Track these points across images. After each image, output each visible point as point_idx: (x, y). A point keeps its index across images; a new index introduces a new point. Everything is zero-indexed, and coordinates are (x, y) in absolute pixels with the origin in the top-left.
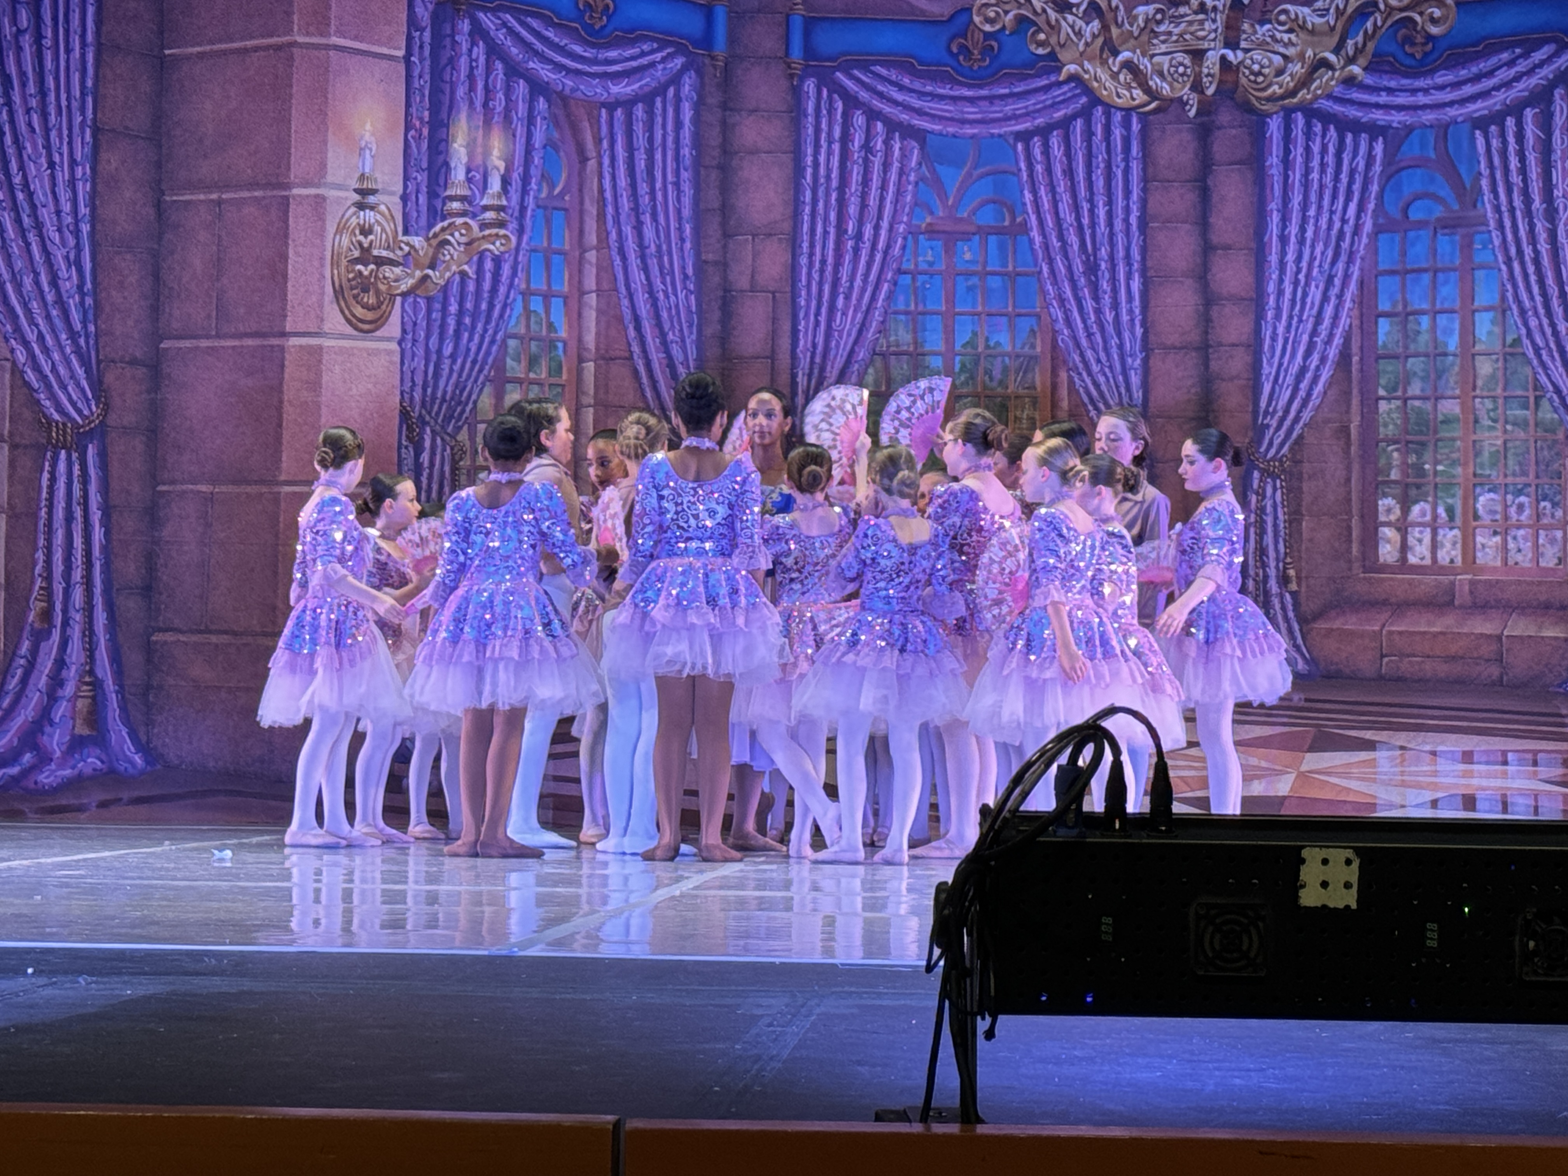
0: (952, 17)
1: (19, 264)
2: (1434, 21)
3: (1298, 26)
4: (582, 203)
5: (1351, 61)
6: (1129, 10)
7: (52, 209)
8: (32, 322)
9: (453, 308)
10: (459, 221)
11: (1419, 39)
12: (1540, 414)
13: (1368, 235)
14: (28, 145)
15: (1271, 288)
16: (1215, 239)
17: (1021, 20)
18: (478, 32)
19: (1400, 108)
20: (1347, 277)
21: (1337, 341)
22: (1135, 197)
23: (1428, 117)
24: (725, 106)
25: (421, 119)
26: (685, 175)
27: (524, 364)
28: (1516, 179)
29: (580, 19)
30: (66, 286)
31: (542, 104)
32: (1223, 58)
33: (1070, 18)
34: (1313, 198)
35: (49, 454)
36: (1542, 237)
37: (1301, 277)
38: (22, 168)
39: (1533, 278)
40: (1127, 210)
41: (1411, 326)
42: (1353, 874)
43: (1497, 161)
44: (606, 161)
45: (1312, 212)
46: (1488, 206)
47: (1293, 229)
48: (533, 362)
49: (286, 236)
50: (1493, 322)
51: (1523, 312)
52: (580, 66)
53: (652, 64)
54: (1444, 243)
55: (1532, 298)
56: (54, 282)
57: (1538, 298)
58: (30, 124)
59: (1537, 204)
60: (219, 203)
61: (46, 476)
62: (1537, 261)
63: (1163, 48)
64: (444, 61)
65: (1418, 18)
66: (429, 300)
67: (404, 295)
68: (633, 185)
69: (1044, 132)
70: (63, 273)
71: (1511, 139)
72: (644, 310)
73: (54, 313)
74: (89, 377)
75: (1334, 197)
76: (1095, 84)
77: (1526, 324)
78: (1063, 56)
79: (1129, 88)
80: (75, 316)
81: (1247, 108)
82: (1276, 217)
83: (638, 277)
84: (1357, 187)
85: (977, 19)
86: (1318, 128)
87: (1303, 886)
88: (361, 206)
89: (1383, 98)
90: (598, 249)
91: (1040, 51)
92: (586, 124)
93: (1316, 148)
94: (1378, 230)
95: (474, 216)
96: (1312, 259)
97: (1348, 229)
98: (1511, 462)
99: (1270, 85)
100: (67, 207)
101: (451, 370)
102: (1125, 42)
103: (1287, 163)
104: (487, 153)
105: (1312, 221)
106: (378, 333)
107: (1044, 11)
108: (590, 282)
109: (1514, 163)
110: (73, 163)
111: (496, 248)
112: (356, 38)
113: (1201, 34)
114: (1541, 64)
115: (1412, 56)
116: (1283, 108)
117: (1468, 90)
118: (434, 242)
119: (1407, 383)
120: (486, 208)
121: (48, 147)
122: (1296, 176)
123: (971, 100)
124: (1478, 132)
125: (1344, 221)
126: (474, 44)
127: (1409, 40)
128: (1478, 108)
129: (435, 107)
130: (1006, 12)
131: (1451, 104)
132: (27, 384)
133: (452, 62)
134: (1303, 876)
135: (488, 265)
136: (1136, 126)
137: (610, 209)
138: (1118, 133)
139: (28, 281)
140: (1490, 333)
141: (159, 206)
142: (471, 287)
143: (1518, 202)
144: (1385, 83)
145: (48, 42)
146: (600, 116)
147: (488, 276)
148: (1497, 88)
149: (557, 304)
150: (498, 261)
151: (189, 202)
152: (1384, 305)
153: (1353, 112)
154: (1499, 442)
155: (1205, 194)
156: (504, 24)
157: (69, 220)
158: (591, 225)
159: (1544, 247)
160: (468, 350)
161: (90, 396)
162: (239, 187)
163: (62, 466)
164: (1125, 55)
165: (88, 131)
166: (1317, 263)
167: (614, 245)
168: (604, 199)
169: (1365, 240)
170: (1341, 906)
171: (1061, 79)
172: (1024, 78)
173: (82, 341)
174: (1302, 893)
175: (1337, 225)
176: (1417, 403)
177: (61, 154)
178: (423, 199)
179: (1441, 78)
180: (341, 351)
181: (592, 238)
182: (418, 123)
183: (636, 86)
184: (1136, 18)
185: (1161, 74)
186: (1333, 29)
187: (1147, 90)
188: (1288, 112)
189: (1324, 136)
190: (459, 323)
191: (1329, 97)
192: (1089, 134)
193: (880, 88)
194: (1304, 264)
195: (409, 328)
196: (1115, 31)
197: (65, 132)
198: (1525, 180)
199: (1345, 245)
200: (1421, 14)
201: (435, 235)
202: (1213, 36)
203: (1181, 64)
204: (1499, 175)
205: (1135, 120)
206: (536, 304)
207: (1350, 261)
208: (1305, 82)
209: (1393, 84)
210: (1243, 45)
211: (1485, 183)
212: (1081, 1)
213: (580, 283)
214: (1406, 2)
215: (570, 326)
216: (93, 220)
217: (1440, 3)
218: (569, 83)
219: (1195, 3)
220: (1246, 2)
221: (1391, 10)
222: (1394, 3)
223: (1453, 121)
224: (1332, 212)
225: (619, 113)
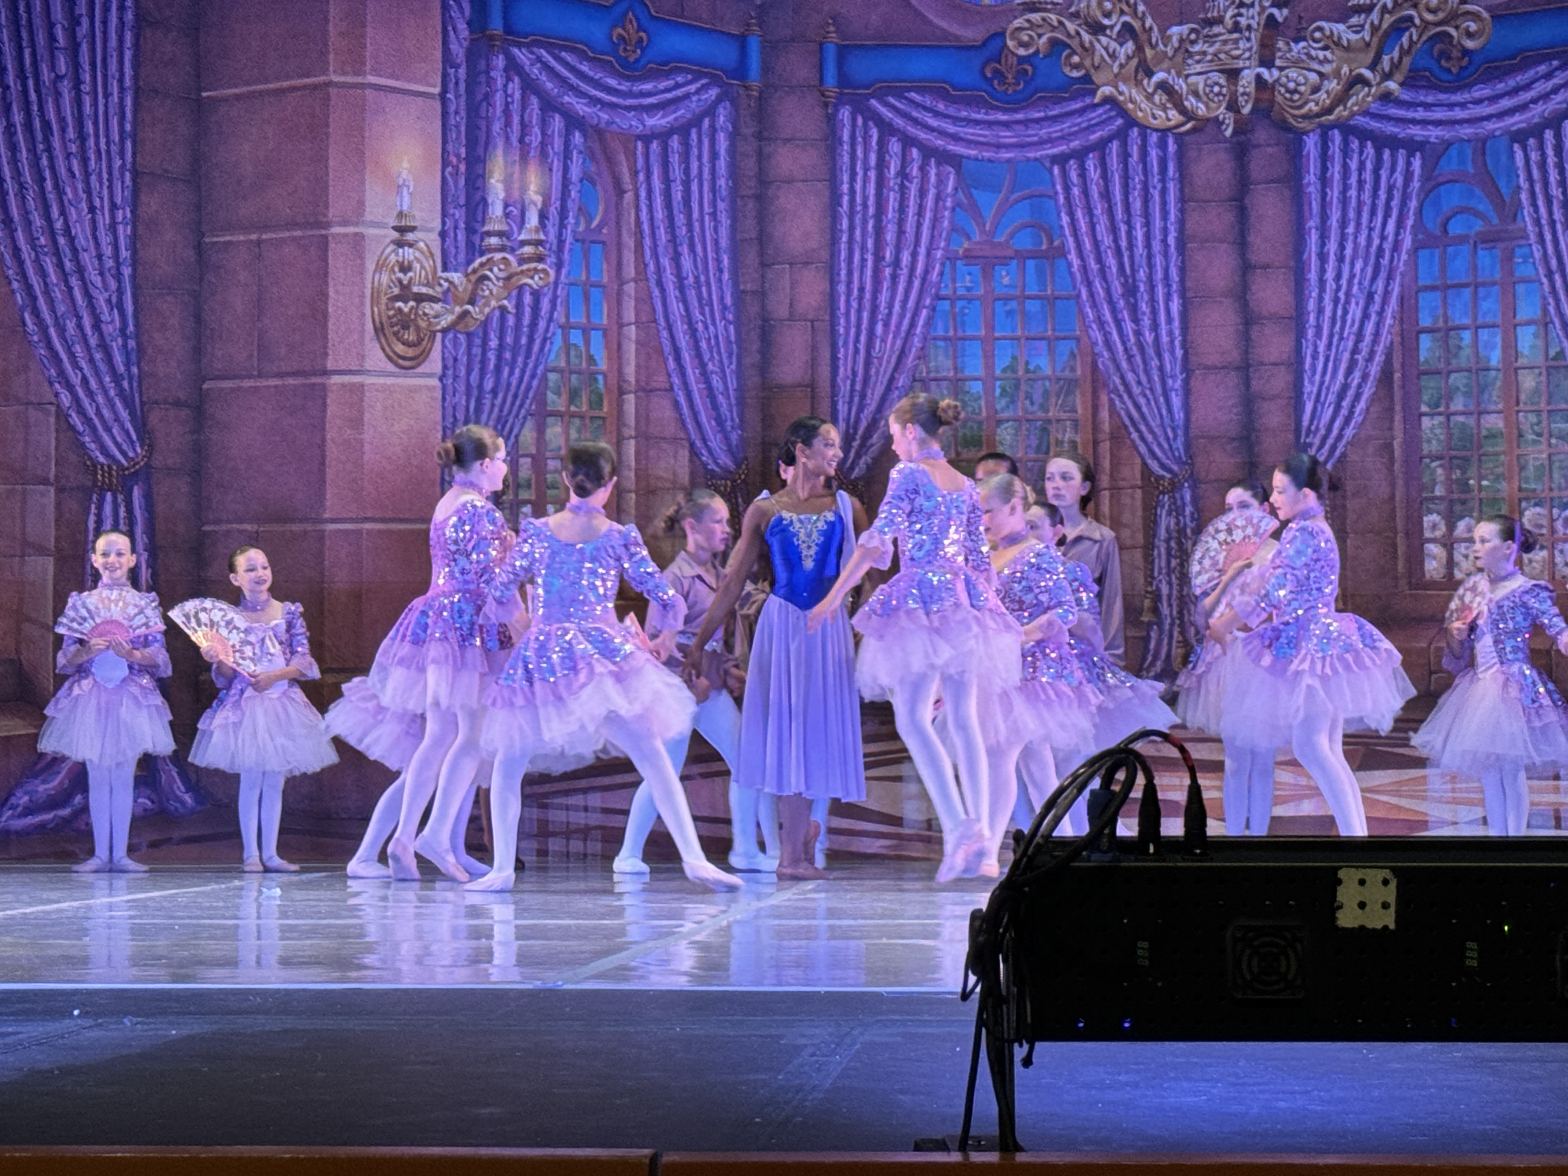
0: (986, 42)
1: (62, 308)
2: (1470, 35)
3: (1333, 43)
4: (619, 235)
5: (1387, 76)
6: (1163, 31)
7: (93, 252)
8: (76, 366)
9: (494, 343)
10: (498, 256)
11: (1455, 53)
13: (1408, 252)
14: (68, 190)
15: (1311, 305)
16: (1253, 258)
17: (1055, 44)
18: (512, 66)
19: (1438, 123)
20: (1387, 293)
21: (1379, 358)
22: (1172, 217)
23: (1466, 131)
24: (759, 136)
25: (458, 156)
26: (721, 205)
27: (565, 397)
28: (1556, 191)
29: (614, 53)
30: (108, 329)
31: (577, 138)
32: (1259, 77)
33: (1104, 40)
34: (1352, 214)
35: (95, 497)
37: (1341, 294)
38: (63, 213)
40: (1165, 231)
41: (1452, 342)
42: (1390, 894)
43: (1536, 173)
44: (643, 194)
45: (1350, 230)
46: (1527, 219)
47: (1332, 246)
48: (573, 395)
49: (326, 274)
50: (1536, 336)
51: (1565, 325)
52: (614, 99)
53: (687, 96)
54: (1485, 258)
56: (97, 325)
58: (70, 170)
60: (259, 243)
61: (92, 519)
63: (1198, 68)
64: (479, 97)
65: (1454, 32)
66: (469, 335)
67: (444, 331)
68: (671, 218)
69: (1080, 155)
70: (105, 317)
71: (1550, 152)
72: (683, 341)
73: (98, 356)
74: (133, 421)
75: (1373, 213)
76: (1130, 106)
78: (1097, 78)
79: (1164, 109)
80: (118, 359)
81: (1284, 127)
82: (1314, 235)
83: (676, 308)
84: (1395, 203)
85: (1010, 43)
86: (1355, 145)
87: (1340, 907)
88: (400, 244)
89: (1420, 114)
90: (635, 281)
91: (1075, 74)
92: (622, 158)
93: (1354, 165)
94: (1417, 247)
95: (512, 250)
96: (1352, 276)
97: (1387, 246)
98: (1556, 475)
99: (1306, 103)
100: (108, 251)
101: (493, 405)
102: (1160, 62)
103: (1324, 181)
104: (524, 189)
105: (1351, 238)
106: (419, 370)
107: (1078, 33)
108: (629, 315)
109: (1553, 175)
110: (114, 207)
111: (535, 282)
112: (392, 76)
113: (1236, 53)
115: (1449, 71)
116: (1321, 126)
117: (1506, 103)
118: (473, 278)
119: (1450, 398)
120: (523, 243)
121: (88, 191)
122: (1334, 193)
123: (1006, 125)
124: (1516, 147)
125: (1383, 238)
126: (509, 79)
127: (1445, 55)
128: (1517, 121)
129: (472, 143)
130: (1040, 36)
131: (1488, 118)
132: (72, 428)
133: (488, 98)
134: (1339, 898)
135: (528, 299)
136: (1172, 147)
137: (647, 242)
138: (1154, 154)
139: (71, 325)
140: (1532, 347)
141: (199, 248)
142: (511, 321)
143: (1558, 214)
144: (1422, 98)
145: (86, 88)
146: (636, 148)
147: (527, 310)
148: (1534, 101)
149: (596, 337)
150: (536, 295)
151: (229, 243)
152: (1425, 321)
153: (1390, 129)
154: (1544, 456)
155: (1242, 213)
156: (539, 59)
157: (110, 263)
158: (629, 257)
160: (509, 385)
161: (134, 437)
162: (276, 228)
163: (108, 509)
164: (1160, 76)
165: (128, 174)
166: (1356, 281)
167: (652, 277)
168: (641, 233)
169: (1404, 257)
170: (1379, 926)
171: (1097, 100)
172: (1058, 101)
173: (125, 384)
174: (1340, 914)
175: (1376, 242)
176: (1461, 419)
177: (101, 199)
178: (461, 236)
179: (1479, 92)
180: (384, 388)
181: (630, 271)
182: (454, 160)
183: (671, 118)
184: (1170, 38)
185: (1196, 94)
186: (1368, 45)
187: (1183, 111)
188: (1325, 131)
189: (1361, 153)
190: (499, 358)
191: (1366, 113)
192: (1125, 156)
193: (915, 114)
194: (1344, 282)
195: (450, 363)
196: (1149, 53)
197: (105, 176)
199: (1385, 261)
200: (1457, 28)
201: (475, 271)
202: (1247, 55)
203: (1217, 84)
204: (1538, 188)
205: (1171, 141)
206: (576, 337)
207: (1390, 278)
208: (1341, 99)
209: (1430, 99)
210: (1278, 62)
211: (1524, 197)
212: (1115, 22)
213: (619, 315)
214: (1441, 15)
215: (610, 359)
216: (135, 263)
217: (1476, 16)
218: (605, 116)
219: (1229, 22)
220: (1280, 20)
221: (1426, 24)
222: (1429, 17)
223: (1492, 136)
224: (1371, 229)
225: (655, 146)
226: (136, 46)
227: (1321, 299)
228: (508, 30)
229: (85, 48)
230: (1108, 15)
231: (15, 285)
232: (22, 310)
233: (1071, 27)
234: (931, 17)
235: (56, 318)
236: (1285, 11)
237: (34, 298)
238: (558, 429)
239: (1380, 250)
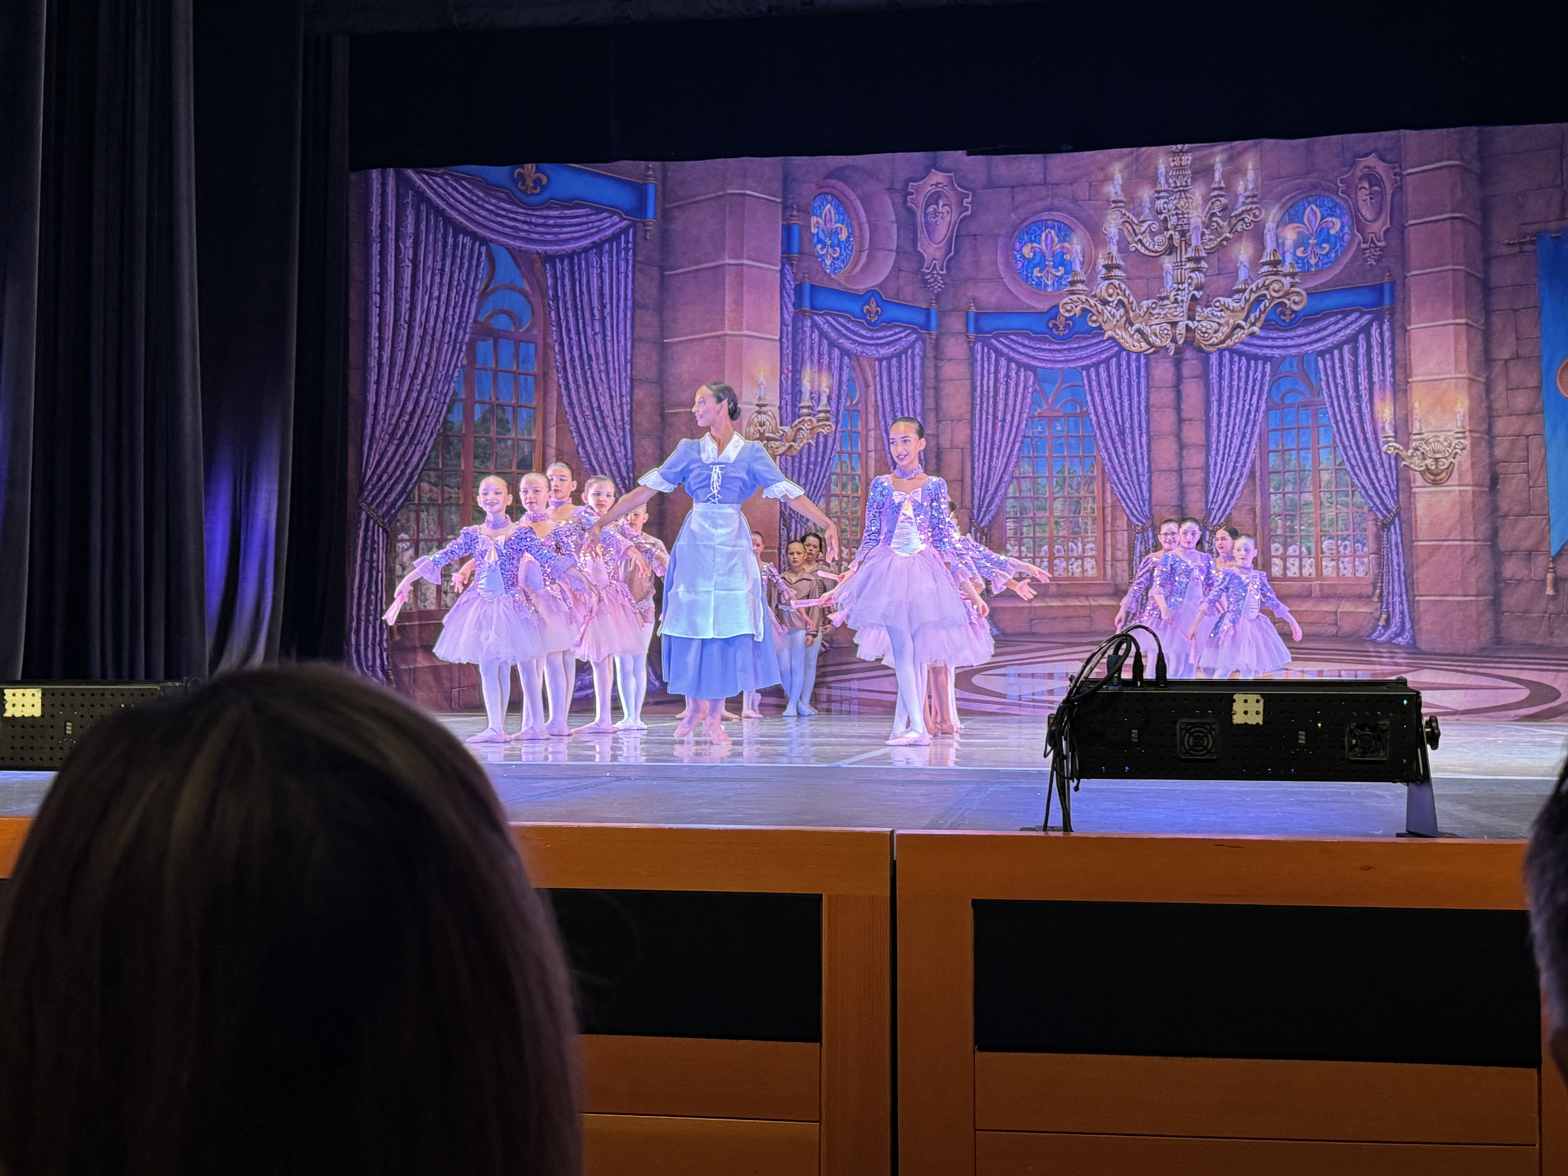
0: (1049, 310)
1: (596, 445)
2: (1295, 303)
3: (1225, 308)
4: (867, 407)
5: (1253, 324)
6: (1138, 303)
7: (612, 418)
9: (805, 461)
10: (807, 418)
11: (1288, 312)
12: (1355, 500)
13: (1263, 412)
14: (600, 388)
15: (1214, 439)
16: (1185, 415)
17: (1084, 310)
18: (815, 325)
19: (1279, 347)
20: (1252, 433)
21: (1248, 465)
22: (1143, 396)
23: (1293, 351)
24: (936, 358)
25: (788, 369)
26: (917, 392)
28: (1340, 381)
29: (864, 318)
30: (619, 455)
31: (846, 360)
32: (1187, 325)
33: (1109, 308)
34: (1234, 394)
36: (1354, 409)
37: (1229, 434)
38: (597, 399)
39: (1350, 431)
40: (1139, 402)
41: (1287, 457)
42: (1260, 707)
43: (1329, 372)
44: (878, 387)
45: (1234, 401)
46: (1325, 395)
47: (1224, 410)
48: (844, 486)
50: (1329, 453)
51: (1344, 448)
52: (865, 341)
53: (901, 338)
54: (1303, 415)
55: (1349, 440)
56: (613, 454)
57: (1353, 441)
58: (601, 378)
59: (1351, 393)
62: (1351, 422)
63: (1157, 321)
64: (799, 340)
65: (1287, 302)
66: (793, 457)
67: (780, 455)
68: (892, 398)
69: (1096, 365)
70: (618, 449)
71: (1337, 361)
73: (614, 468)
75: (1245, 393)
76: (1122, 341)
77: (1346, 454)
78: (1105, 327)
79: (1139, 342)
80: (624, 470)
81: (1200, 350)
82: (1215, 404)
84: (1257, 387)
85: (1062, 311)
86: (1236, 359)
87: (1235, 714)
88: (759, 413)
89: (1270, 343)
90: (875, 430)
91: (1094, 325)
92: (868, 369)
93: (1236, 369)
94: (1268, 409)
95: (814, 415)
96: (1235, 424)
97: (1253, 409)
98: (1340, 523)
99: (1211, 338)
100: (618, 417)
102: (1137, 319)
103: (1220, 377)
104: (820, 385)
105: (1234, 405)
107: (1096, 305)
108: (871, 446)
109: (1339, 373)
110: (621, 396)
111: (825, 431)
112: (755, 331)
113: (1175, 314)
114: (1352, 323)
115: (1284, 321)
116: (1219, 349)
117: (1314, 337)
118: (795, 429)
119: (1285, 485)
120: (820, 412)
121: (609, 388)
122: (1225, 383)
123: (1059, 351)
124: (1319, 358)
125: (1250, 405)
126: (813, 332)
127: (1283, 313)
128: (1319, 346)
129: (794, 364)
130: (1076, 307)
131: (1305, 344)
133: (802, 341)
134: (1234, 709)
135: (821, 439)
136: (1143, 361)
137: (880, 410)
138: (1134, 365)
139: (601, 453)
140: (1328, 459)
141: (662, 416)
142: (813, 450)
143: (1341, 393)
144: (1271, 335)
145: (609, 338)
146: (875, 365)
147: (821, 445)
148: (1329, 336)
149: (855, 457)
150: (826, 437)
151: (676, 413)
152: (1272, 447)
153: (1255, 350)
154: (1334, 514)
155: (1179, 393)
156: (828, 322)
157: (620, 423)
158: (871, 418)
159: (1355, 415)
160: (812, 481)
164: (1137, 326)
165: (628, 380)
166: (1237, 426)
167: (883, 428)
168: (878, 406)
169: (1261, 414)
170: (1254, 723)
171: (1105, 338)
172: (1086, 339)
173: (627, 482)
174: (1234, 717)
175: (1247, 407)
176: (1290, 495)
177: (616, 392)
178: (789, 408)
179: (1300, 331)
181: (872, 425)
182: (786, 372)
183: (892, 349)
184: (1142, 307)
185: (1155, 334)
186: (1243, 309)
187: (1149, 343)
188: (1221, 351)
189: (1239, 363)
190: (808, 468)
191: (1242, 343)
192: (1119, 366)
193: (1014, 346)
194: (1230, 428)
196: (1131, 314)
197: (618, 381)
198: (1344, 382)
199: (1252, 417)
200: (1289, 299)
201: (796, 426)
202: (1181, 314)
203: (1166, 329)
204: (1330, 379)
205: (1142, 357)
206: (845, 458)
207: (1254, 425)
208: (1229, 336)
209: (1275, 335)
210: (1197, 318)
211: (1323, 384)
212: (1114, 299)
213: (867, 446)
214: (1281, 294)
215: (862, 468)
216: (631, 424)
217: (1298, 293)
218: (859, 349)
219: (1172, 298)
220: (1198, 297)
221: (1273, 298)
222: (1275, 294)
223: (1307, 353)
224: (1245, 401)
225: (884, 363)
226: (633, 318)
227: (1219, 436)
228: (813, 307)
229: (608, 319)
230: (1111, 296)
231: (575, 434)
232: (578, 446)
233: (1092, 302)
234: (1022, 298)
235: (594, 450)
236: (1201, 293)
237: (583, 441)
238: (836, 503)
239: (1249, 410)
